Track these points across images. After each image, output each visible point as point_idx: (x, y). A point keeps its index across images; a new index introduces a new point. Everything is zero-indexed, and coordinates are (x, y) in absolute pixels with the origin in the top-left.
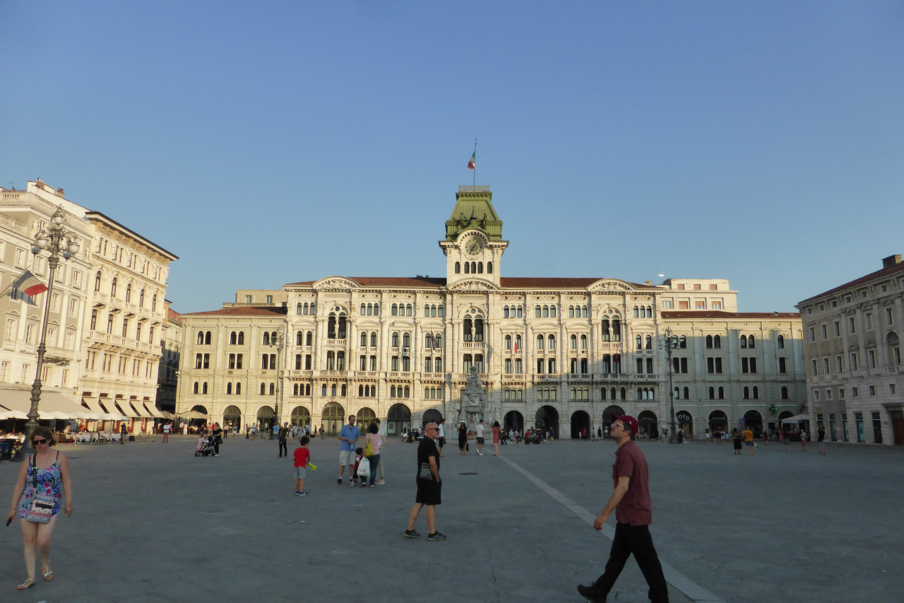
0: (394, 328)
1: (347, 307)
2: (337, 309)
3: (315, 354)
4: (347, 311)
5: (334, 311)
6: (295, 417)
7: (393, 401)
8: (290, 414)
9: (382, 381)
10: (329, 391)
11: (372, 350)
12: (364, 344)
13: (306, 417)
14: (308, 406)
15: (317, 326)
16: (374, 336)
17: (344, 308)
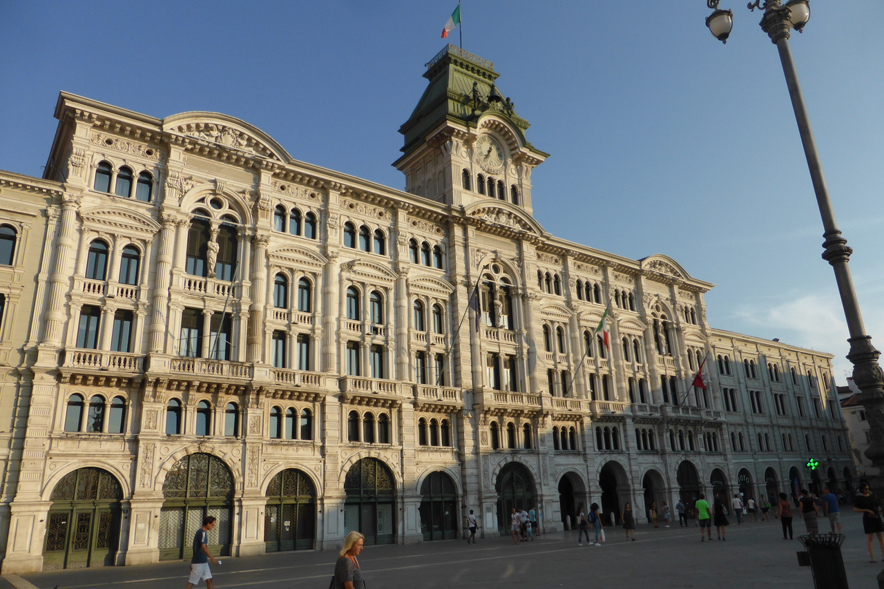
0: (352, 276)
1: (247, 203)
2: (217, 203)
3: (152, 311)
4: (243, 214)
5: (207, 205)
6: (64, 507)
7: (356, 451)
8: (47, 496)
9: (332, 401)
10: (191, 420)
11: (302, 319)
12: (283, 301)
13: (105, 505)
14: (118, 465)
15: (160, 234)
16: (306, 285)
17: (235, 205)
